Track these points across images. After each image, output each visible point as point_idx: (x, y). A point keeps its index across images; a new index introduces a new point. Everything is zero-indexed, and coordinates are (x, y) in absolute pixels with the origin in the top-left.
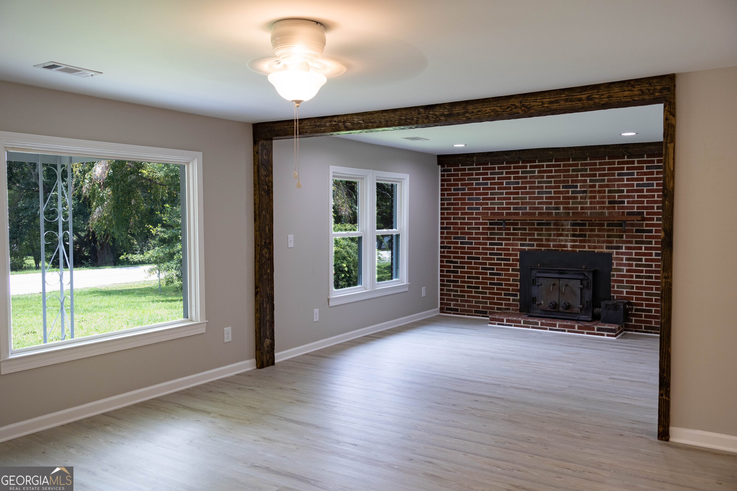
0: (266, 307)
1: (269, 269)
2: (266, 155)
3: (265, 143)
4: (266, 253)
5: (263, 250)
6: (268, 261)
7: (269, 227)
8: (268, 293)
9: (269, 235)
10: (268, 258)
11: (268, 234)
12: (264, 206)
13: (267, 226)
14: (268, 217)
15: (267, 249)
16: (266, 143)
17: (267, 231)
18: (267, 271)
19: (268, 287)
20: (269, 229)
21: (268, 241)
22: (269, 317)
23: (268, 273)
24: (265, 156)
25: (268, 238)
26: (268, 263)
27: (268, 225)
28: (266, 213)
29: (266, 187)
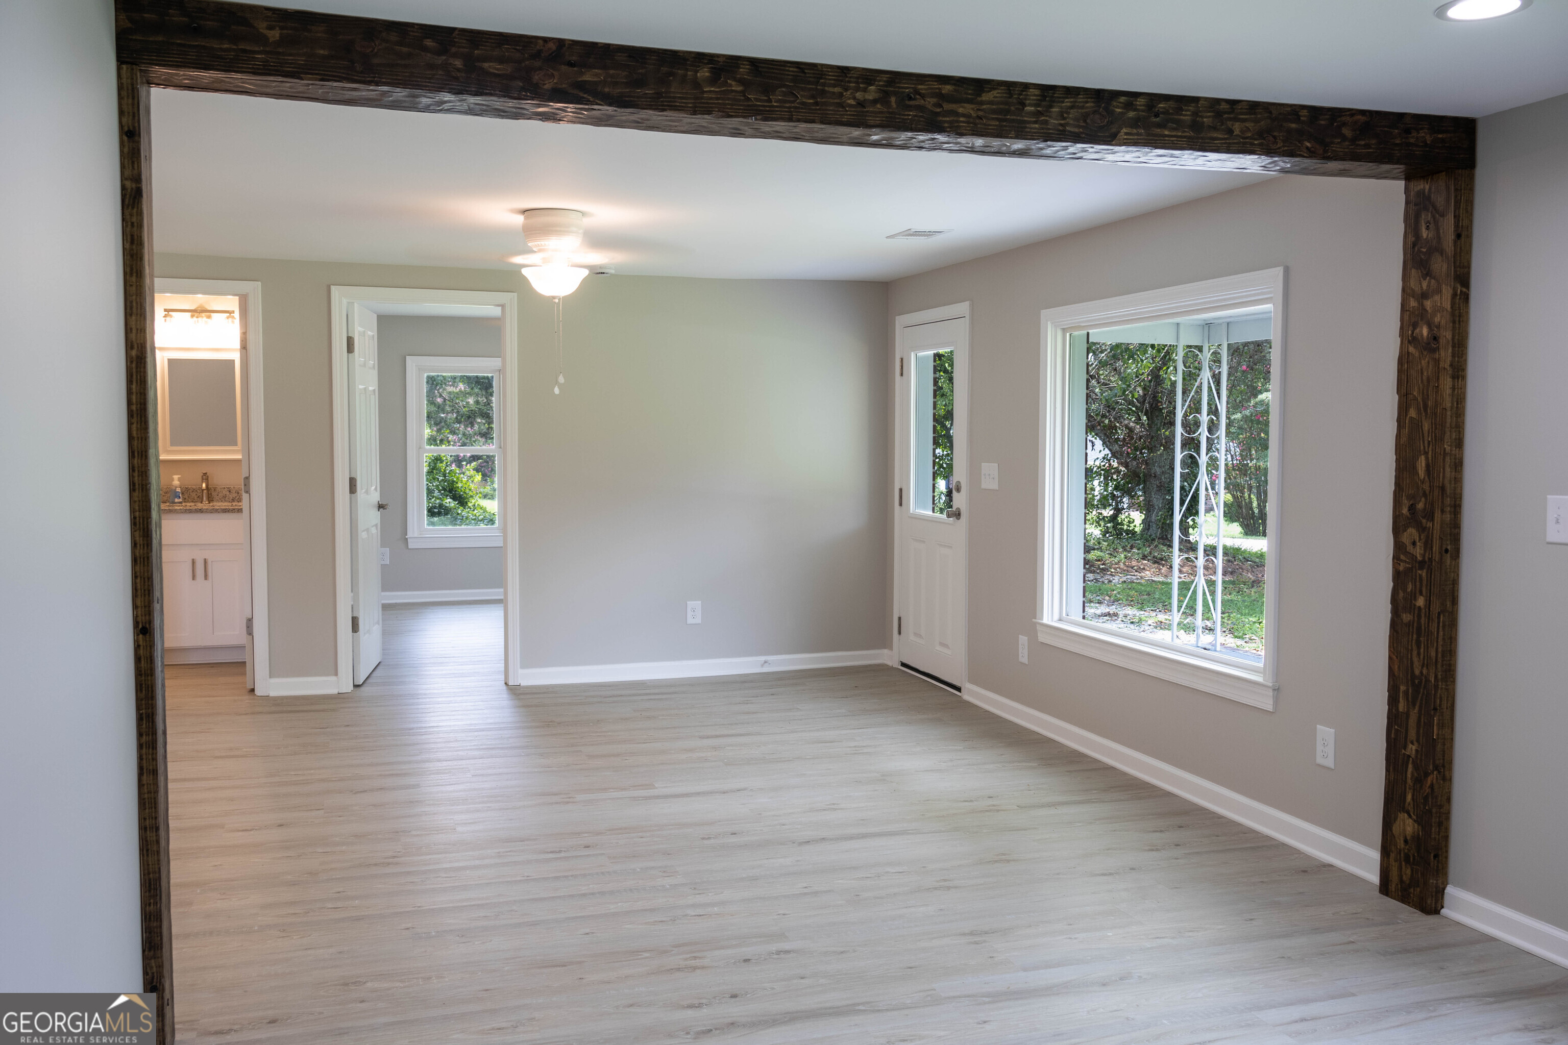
0: (1407, 715)
1: (1421, 594)
2: (1428, 228)
3: (1427, 187)
4: (1414, 543)
5: (1405, 530)
6: (1421, 568)
7: (1427, 459)
8: (1417, 672)
9: (1426, 487)
10: (1419, 558)
11: (1423, 482)
12: (1415, 393)
13: (1423, 457)
14: (1426, 426)
15: (1418, 530)
16: (1430, 189)
17: (1422, 473)
18: (1415, 599)
19: (1415, 653)
20: (1428, 466)
21: (1420, 506)
22: (1414, 748)
23: (1419, 608)
24: (1424, 230)
25: (1425, 495)
26: (1420, 576)
27: (1426, 453)
28: (1419, 413)
29: (1425, 331)
